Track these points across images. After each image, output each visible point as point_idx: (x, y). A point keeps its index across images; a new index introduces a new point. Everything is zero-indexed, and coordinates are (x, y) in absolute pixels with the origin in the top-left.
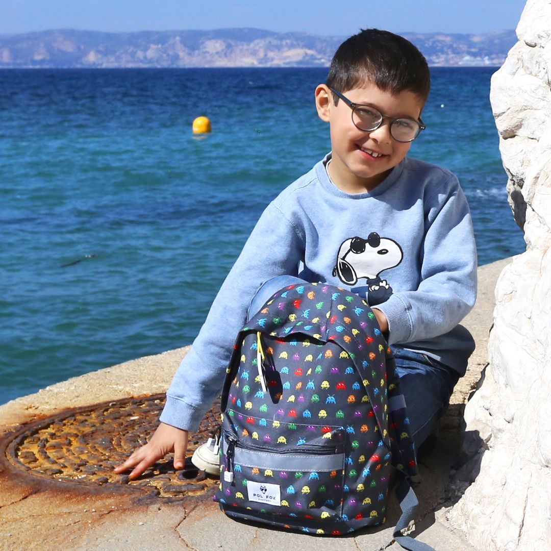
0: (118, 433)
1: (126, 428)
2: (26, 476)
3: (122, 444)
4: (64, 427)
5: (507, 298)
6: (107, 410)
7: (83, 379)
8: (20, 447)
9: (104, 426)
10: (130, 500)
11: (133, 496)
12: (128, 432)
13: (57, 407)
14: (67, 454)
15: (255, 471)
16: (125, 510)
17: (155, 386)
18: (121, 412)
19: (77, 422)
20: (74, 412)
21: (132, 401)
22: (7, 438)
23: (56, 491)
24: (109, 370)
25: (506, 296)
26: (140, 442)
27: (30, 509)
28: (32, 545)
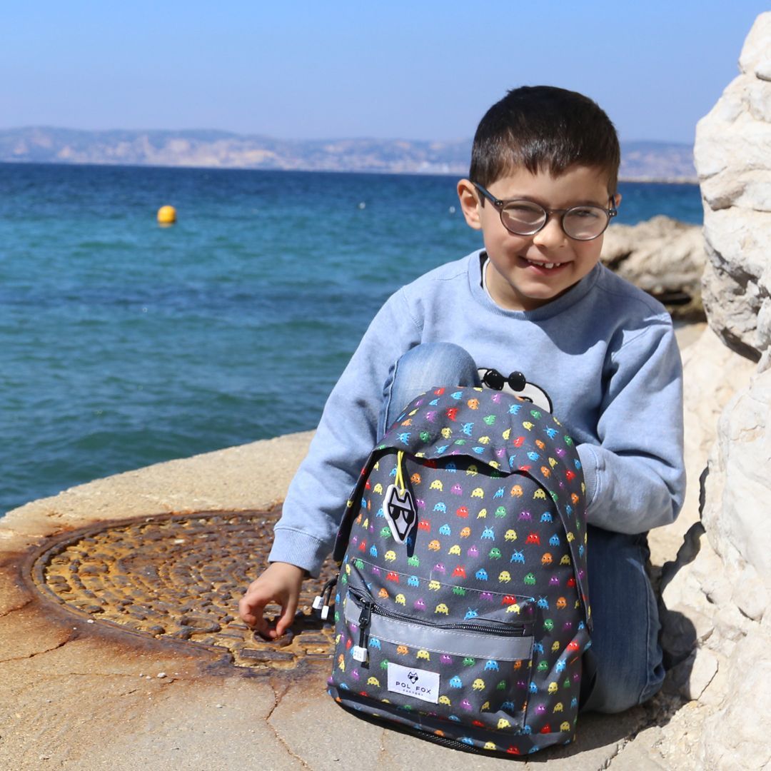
0: (163, 562)
1: (172, 555)
2: (61, 613)
3: (172, 577)
4: (97, 546)
5: (747, 436)
6: (143, 527)
7: (109, 482)
8: (47, 568)
9: (145, 550)
10: (198, 666)
11: (201, 660)
12: (175, 562)
13: (84, 517)
14: (106, 585)
15: (402, 650)
16: (193, 680)
17: (195, 500)
18: (162, 532)
19: (111, 540)
20: (105, 526)
21: (172, 518)
22: (32, 554)
23: (100, 639)
24: (136, 474)
25: (744, 433)
26: (193, 577)
27: (71, 663)
28: (79, 722)
